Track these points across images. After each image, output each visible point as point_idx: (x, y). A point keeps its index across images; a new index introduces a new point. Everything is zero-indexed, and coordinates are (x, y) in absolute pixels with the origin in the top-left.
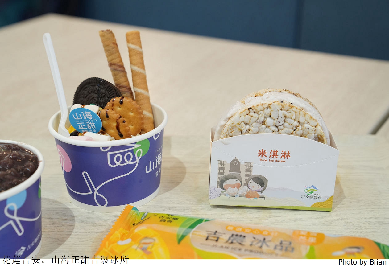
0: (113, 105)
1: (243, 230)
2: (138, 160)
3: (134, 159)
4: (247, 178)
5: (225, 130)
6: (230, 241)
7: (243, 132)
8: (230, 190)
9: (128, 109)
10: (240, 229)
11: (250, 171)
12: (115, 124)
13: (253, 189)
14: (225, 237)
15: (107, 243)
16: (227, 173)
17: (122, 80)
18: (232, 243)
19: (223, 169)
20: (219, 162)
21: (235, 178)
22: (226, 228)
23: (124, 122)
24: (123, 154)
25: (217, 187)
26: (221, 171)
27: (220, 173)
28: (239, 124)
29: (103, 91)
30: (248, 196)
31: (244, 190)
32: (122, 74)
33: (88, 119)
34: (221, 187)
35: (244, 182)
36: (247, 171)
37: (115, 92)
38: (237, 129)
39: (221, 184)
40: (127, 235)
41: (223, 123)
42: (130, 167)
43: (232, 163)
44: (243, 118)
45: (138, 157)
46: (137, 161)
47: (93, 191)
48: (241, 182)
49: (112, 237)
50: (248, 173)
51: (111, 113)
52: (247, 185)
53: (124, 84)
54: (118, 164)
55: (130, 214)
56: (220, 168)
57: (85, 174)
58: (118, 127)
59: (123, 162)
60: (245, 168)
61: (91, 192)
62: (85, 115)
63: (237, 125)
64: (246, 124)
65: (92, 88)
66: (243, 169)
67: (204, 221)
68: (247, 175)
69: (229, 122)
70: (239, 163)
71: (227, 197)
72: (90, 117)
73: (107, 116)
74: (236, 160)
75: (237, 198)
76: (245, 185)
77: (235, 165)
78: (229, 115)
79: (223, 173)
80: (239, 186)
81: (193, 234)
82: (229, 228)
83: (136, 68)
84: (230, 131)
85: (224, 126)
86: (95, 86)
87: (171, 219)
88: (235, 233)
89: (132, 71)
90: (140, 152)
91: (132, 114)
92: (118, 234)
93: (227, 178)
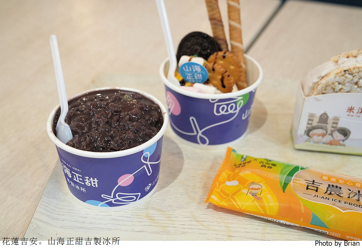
0: (216, 58)
1: (337, 181)
2: (238, 109)
3: (236, 109)
4: (333, 129)
5: (319, 87)
6: (329, 192)
7: (336, 90)
8: (315, 138)
9: (230, 63)
10: (334, 180)
11: (337, 123)
12: (220, 77)
13: (336, 138)
14: (323, 188)
15: (217, 184)
16: (315, 124)
17: (219, 33)
18: (330, 194)
19: (312, 120)
20: (309, 115)
21: (322, 128)
22: (321, 178)
23: (229, 76)
24: (227, 105)
25: (304, 135)
26: (310, 122)
27: (308, 124)
28: (333, 83)
29: (206, 44)
30: (331, 143)
31: (328, 138)
32: (220, 28)
33: (196, 72)
34: (308, 135)
35: (329, 132)
36: (334, 123)
37: (217, 47)
38: (330, 88)
39: (308, 132)
40: (232, 176)
41: (316, 80)
42: (232, 115)
43: (321, 116)
44: (338, 79)
45: (239, 107)
46: (238, 111)
47: (198, 132)
48: (327, 132)
49: (220, 178)
50: (335, 125)
51: (217, 67)
52: (331, 134)
53: (222, 37)
54: (222, 113)
55: (232, 156)
56: (309, 120)
57: (193, 120)
58: (222, 80)
59: (227, 111)
60: (333, 121)
61: (195, 133)
62: (195, 68)
63: (331, 84)
64: (339, 84)
65: (195, 40)
66: (330, 122)
67: (300, 169)
68: (332, 127)
69: (324, 81)
70: (328, 117)
71: (311, 143)
72: (199, 69)
73: (213, 70)
74: (325, 114)
75: (321, 145)
76: (329, 134)
77: (324, 118)
78: (323, 75)
79: (311, 124)
80: (323, 135)
81: (293, 182)
82: (324, 178)
83: (233, 23)
84: (323, 89)
85: (317, 83)
86: (198, 39)
87: (270, 165)
88: (331, 184)
89: (230, 26)
90: (241, 103)
91: (232, 67)
92: (224, 175)
93: (314, 128)
